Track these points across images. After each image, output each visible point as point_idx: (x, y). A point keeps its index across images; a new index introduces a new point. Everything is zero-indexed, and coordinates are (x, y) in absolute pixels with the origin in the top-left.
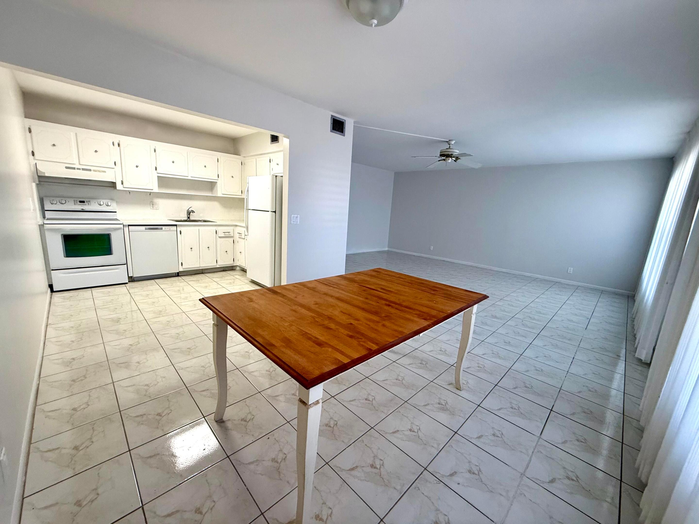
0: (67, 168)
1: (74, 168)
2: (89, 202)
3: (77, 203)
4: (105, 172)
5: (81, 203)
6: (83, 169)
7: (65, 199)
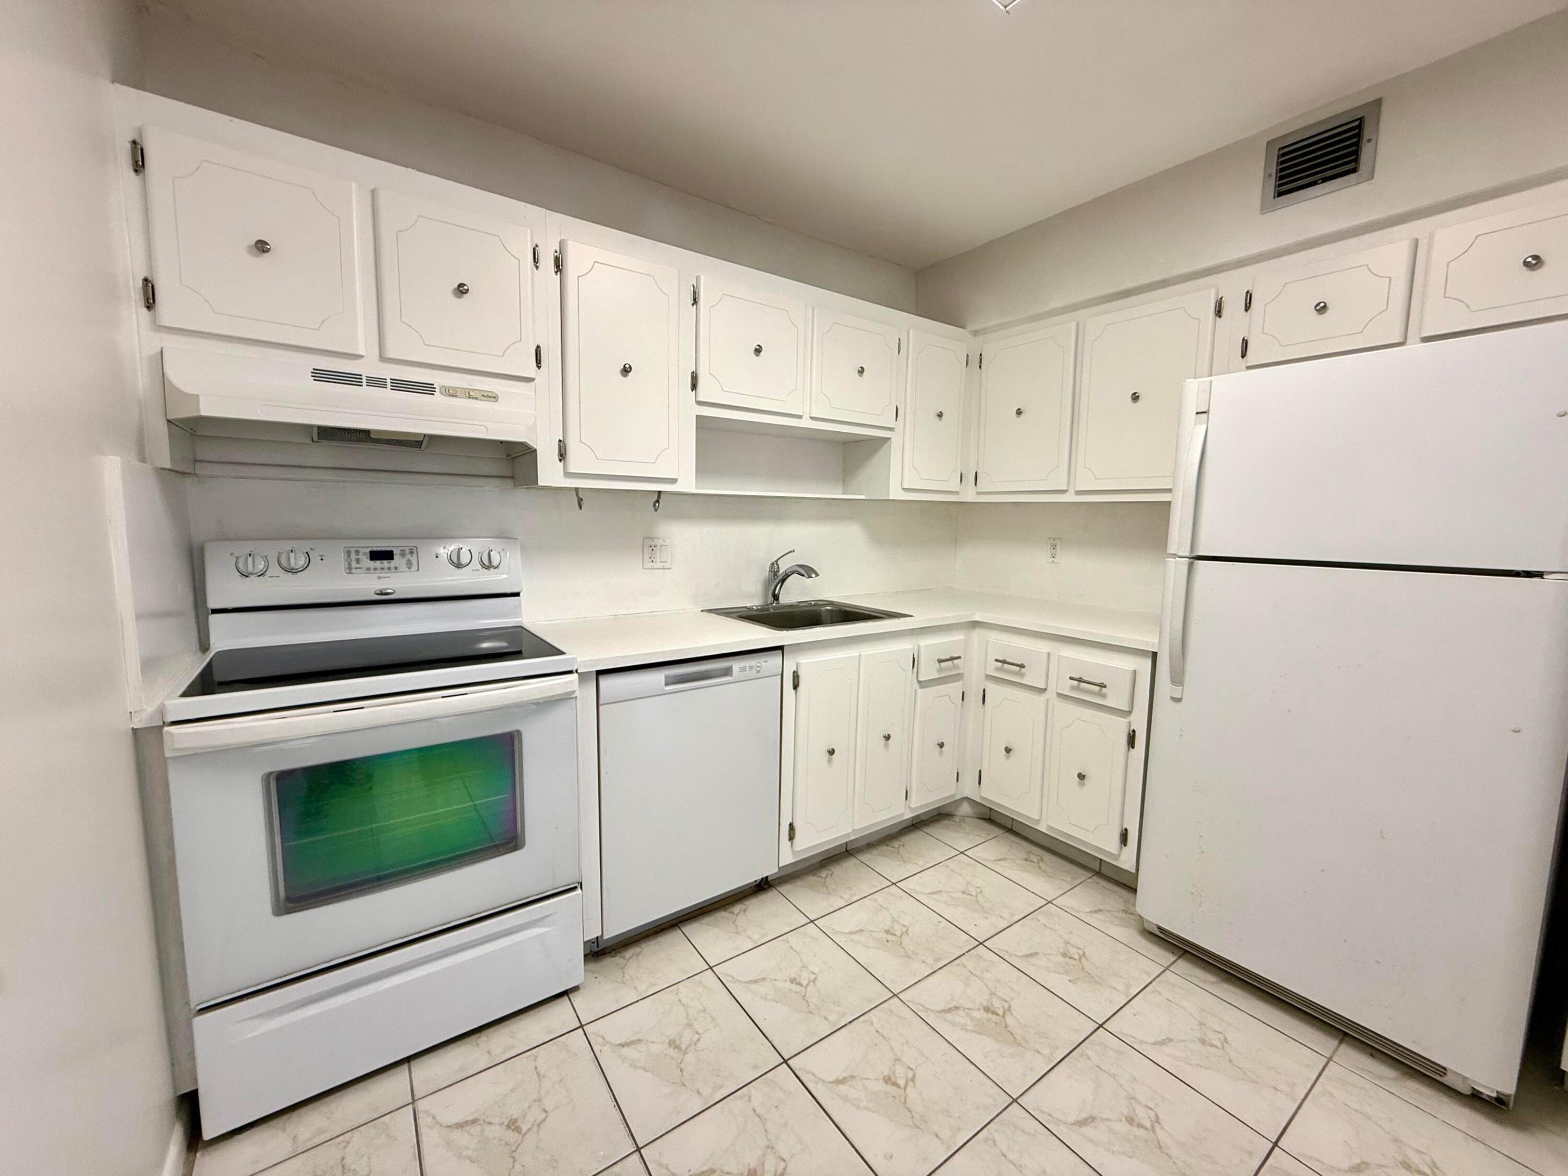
0: (320, 375)
1: (353, 379)
2: (412, 553)
3: (358, 561)
4: (494, 398)
5: (378, 563)
6: (400, 385)
7: (306, 546)
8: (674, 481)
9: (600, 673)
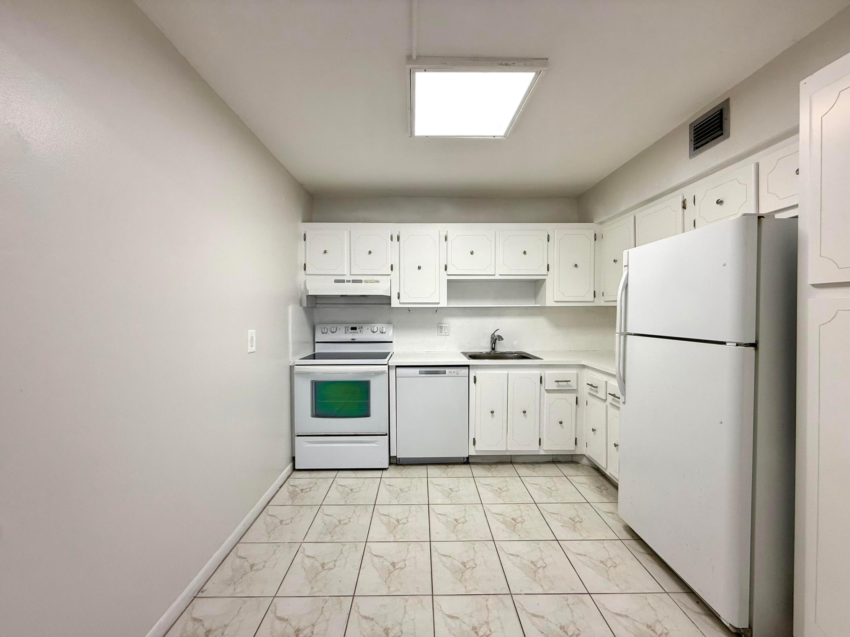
0: (336, 281)
1: (343, 281)
2: (361, 328)
3: (348, 330)
4: (378, 282)
5: (353, 331)
6: (354, 281)
7: (335, 326)
8: (438, 303)
9: (397, 366)
